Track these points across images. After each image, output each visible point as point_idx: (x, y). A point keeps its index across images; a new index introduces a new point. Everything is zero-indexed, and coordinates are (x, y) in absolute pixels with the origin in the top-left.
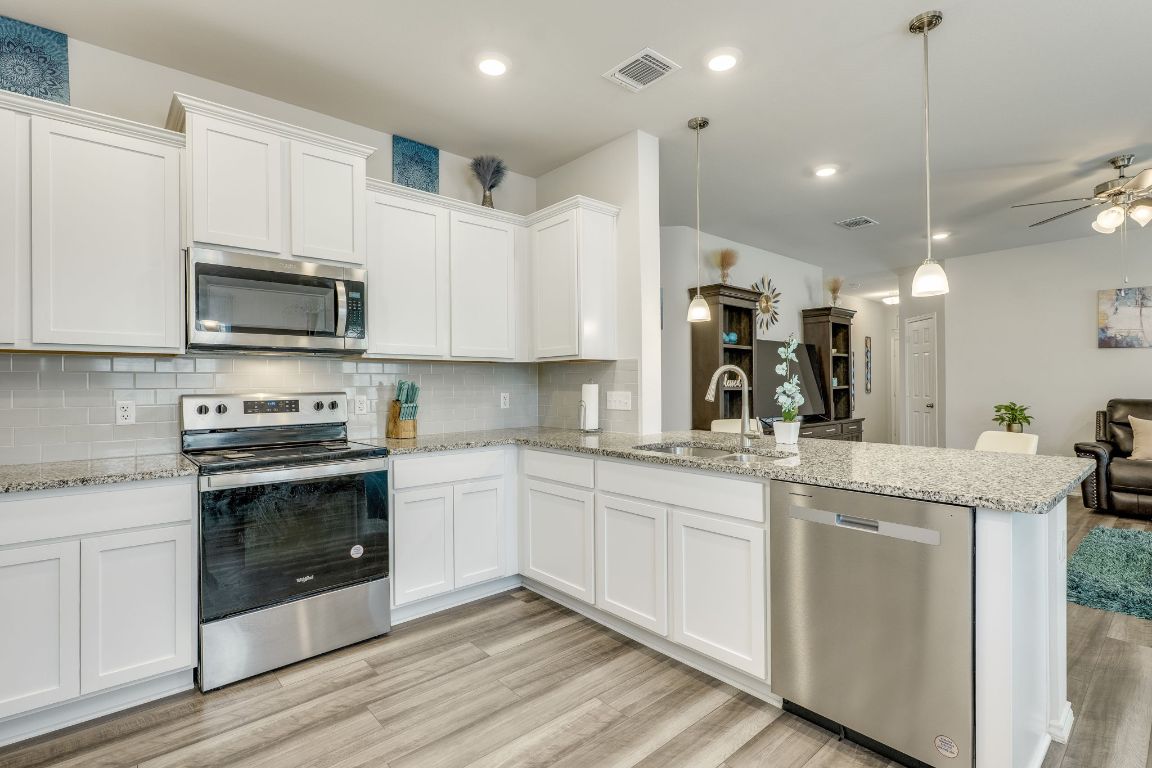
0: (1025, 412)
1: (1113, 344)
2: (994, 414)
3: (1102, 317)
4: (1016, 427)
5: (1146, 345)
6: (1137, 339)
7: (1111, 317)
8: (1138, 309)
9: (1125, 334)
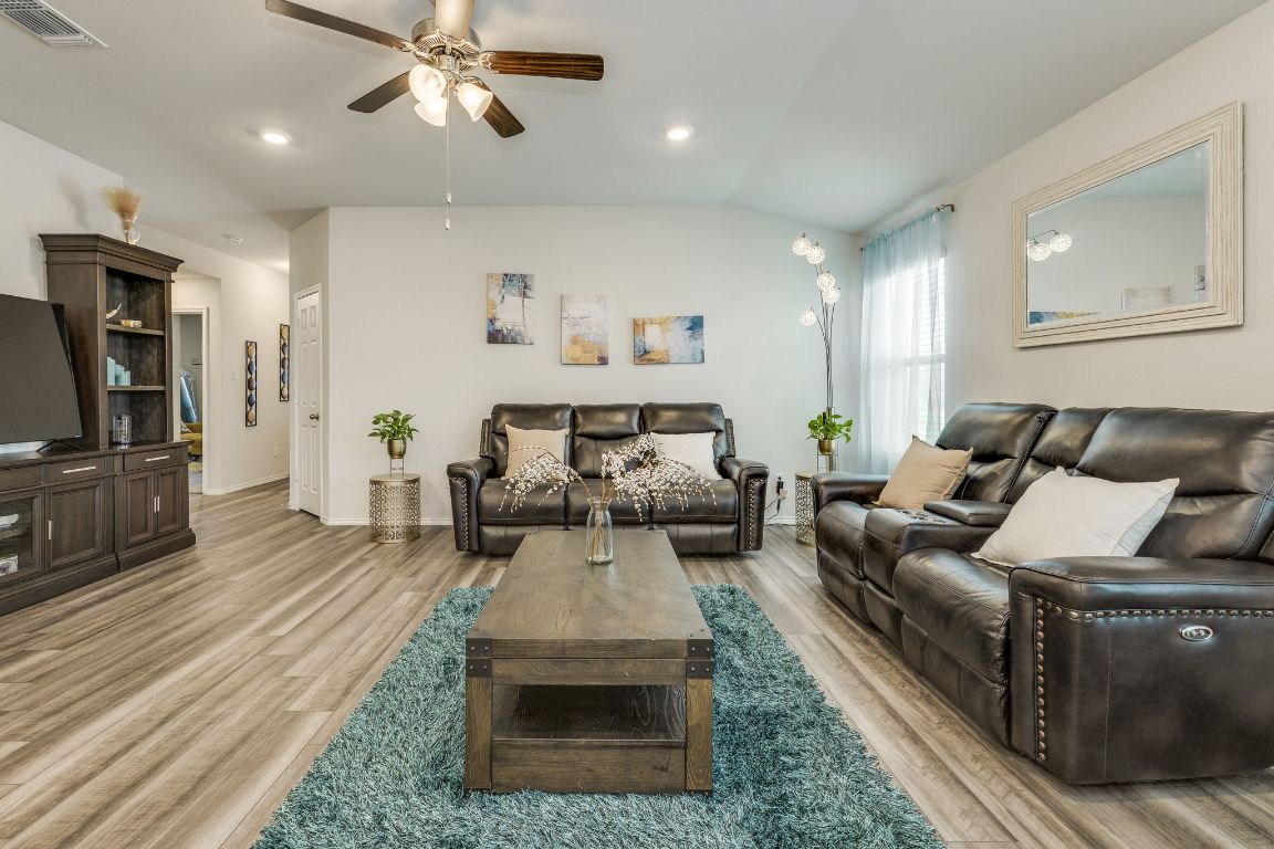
0: (409, 422)
1: (500, 339)
2: (371, 428)
3: (491, 305)
4: (398, 445)
5: (527, 341)
6: (520, 334)
7: (499, 306)
8: (521, 299)
9: (509, 328)
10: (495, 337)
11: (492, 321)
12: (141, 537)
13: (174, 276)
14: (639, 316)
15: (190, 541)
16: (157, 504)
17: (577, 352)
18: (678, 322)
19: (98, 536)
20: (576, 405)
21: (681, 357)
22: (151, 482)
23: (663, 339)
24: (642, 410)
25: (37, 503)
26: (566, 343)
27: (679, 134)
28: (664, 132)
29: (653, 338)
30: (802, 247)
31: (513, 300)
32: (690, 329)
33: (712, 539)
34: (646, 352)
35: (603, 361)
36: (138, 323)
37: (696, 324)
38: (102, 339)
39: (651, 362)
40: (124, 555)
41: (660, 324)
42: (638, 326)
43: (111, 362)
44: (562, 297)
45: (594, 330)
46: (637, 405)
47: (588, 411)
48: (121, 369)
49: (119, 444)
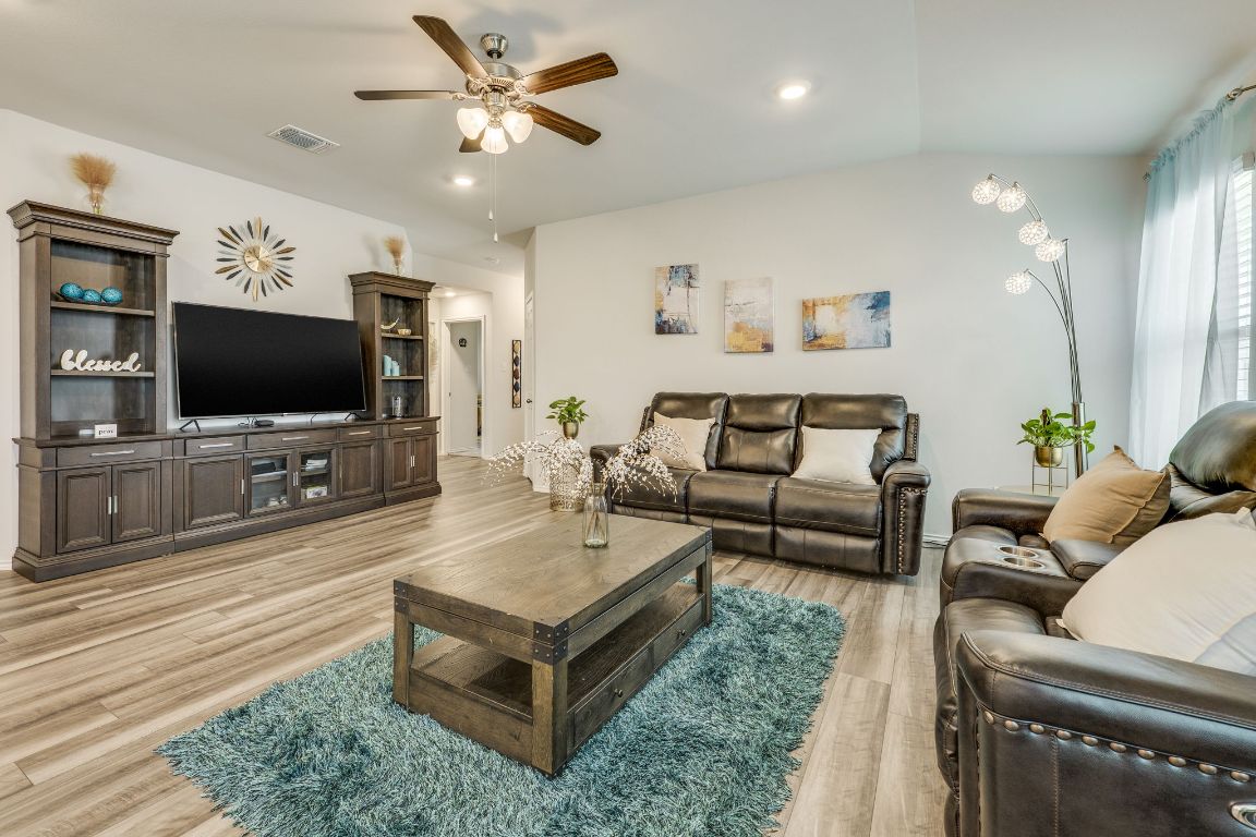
0: (581, 407)
1: (667, 330)
3: (660, 298)
4: (571, 427)
5: (691, 331)
6: (685, 324)
7: (666, 299)
8: (686, 290)
9: (676, 318)
10: (662, 328)
11: (659, 313)
12: (400, 484)
13: (430, 295)
14: (809, 296)
15: (437, 491)
16: (412, 461)
17: (740, 339)
18: (857, 300)
19: (372, 480)
20: (734, 394)
21: (861, 341)
22: (409, 445)
23: (838, 321)
24: (802, 400)
25: (334, 453)
26: (729, 331)
27: (793, 93)
28: (776, 92)
29: (825, 321)
30: (985, 192)
31: (679, 291)
32: (873, 307)
33: (846, 552)
34: (816, 337)
35: (768, 348)
36: (408, 331)
37: (880, 302)
38: (378, 344)
39: (822, 347)
40: (389, 495)
41: (835, 304)
42: (808, 308)
43: (388, 359)
44: (726, 283)
45: (758, 316)
46: (798, 396)
47: (743, 400)
48: (395, 363)
49: (395, 417)
